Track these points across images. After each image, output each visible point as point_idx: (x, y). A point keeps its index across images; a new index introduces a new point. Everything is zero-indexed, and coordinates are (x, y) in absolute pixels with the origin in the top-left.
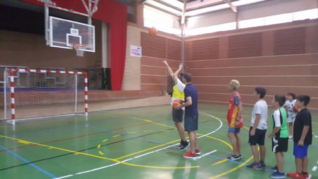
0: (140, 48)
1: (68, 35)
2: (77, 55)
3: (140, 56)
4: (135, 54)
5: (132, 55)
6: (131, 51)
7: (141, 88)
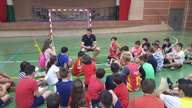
7: (143, 18)
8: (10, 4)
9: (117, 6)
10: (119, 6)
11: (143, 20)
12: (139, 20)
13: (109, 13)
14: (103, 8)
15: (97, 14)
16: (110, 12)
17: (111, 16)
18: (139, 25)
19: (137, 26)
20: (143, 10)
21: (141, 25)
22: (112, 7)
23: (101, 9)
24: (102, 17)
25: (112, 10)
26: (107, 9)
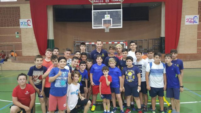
0: (198, 16)
1: (103, 19)
2: (105, 32)
3: (198, 23)
4: (191, 22)
5: (187, 23)
6: (186, 21)
7: (197, 51)
8: (51, 39)
9: (161, 37)
10: (164, 38)
11: (196, 54)
12: (192, 54)
13: (153, 46)
14: (147, 40)
15: (139, 46)
16: (155, 44)
17: (156, 48)
18: (191, 60)
19: (190, 61)
20: (197, 41)
21: (195, 59)
22: (156, 39)
23: (144, 42)
24: (144, 49)
25: (156, 42)
26: (150, 41)
